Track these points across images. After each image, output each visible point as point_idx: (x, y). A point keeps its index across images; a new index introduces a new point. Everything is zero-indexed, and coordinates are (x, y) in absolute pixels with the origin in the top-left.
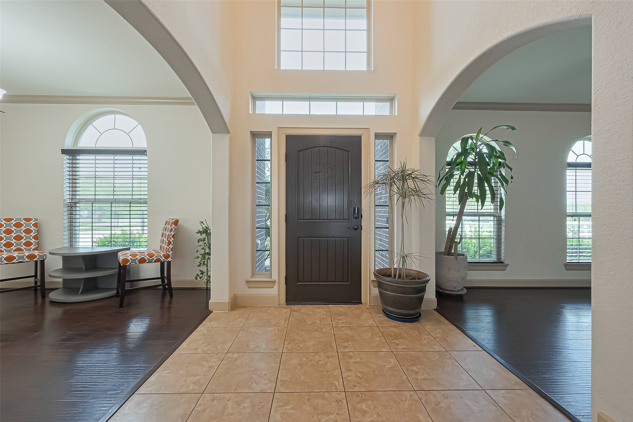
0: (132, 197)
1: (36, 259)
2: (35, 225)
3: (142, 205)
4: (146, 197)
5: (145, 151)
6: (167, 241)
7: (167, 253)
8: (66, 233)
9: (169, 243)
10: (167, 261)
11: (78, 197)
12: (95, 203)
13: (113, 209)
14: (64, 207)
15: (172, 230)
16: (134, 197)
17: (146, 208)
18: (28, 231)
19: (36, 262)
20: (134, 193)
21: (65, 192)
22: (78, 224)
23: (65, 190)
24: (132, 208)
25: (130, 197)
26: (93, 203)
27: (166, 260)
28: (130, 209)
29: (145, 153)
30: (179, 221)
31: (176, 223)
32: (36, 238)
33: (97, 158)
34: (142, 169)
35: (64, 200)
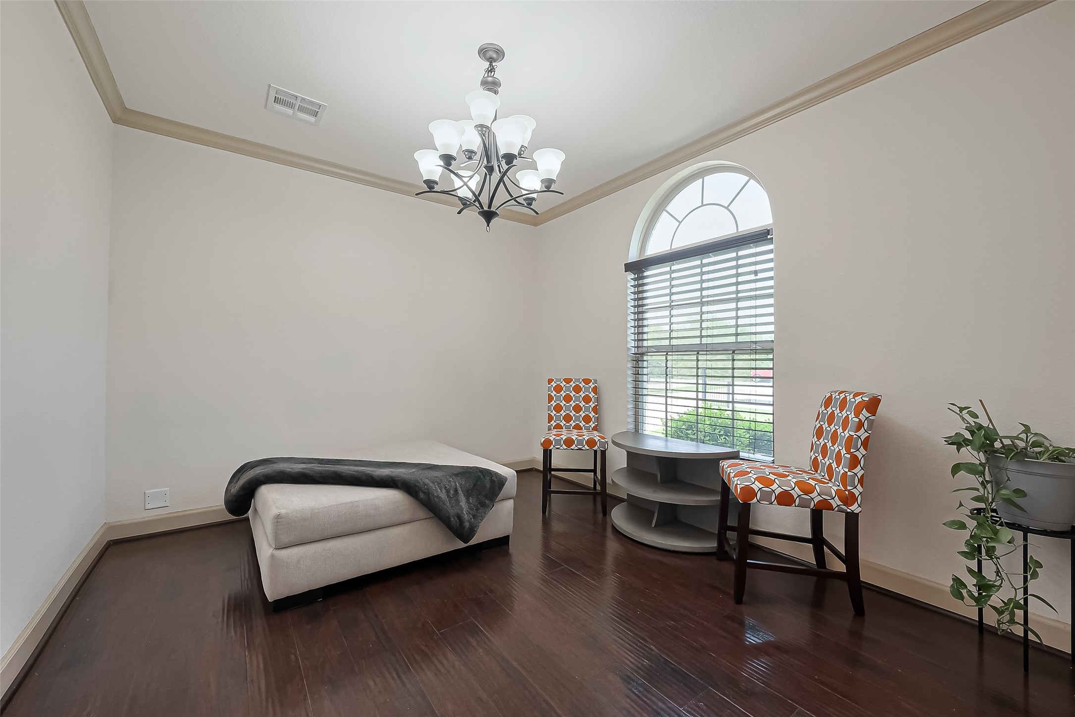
0: (737, 339)
1: (596, 448)
2: (595, 390)
3: (758, 357)
4: (771, 337)
5: (768, 232)
6: (848, 456)
7: (849, 488)
8: (631, 406)
9: (854, 462)
10: (849, 510)
11: (645, 344)
12: (671, 353)
13: (701, 364)
14: (628, 361)
15: (860, 425)
16: (741, 339)
17: (770, 364)
18: (587, 399)
19: (595, 452)
20: (740, 330)
21: (629, 335)
22: (645, 392)
23: (629, 332)
24: (737, 364)
25: (732, 339)
26: (667, 354)
27: (846, 508)
28: (733, 365)
29: (769, 237)
30: (881, 400)
31: (873, 405)
32: (595, 409)
33: (674, 268)
34: (760, 276)
35: (629, 349)
